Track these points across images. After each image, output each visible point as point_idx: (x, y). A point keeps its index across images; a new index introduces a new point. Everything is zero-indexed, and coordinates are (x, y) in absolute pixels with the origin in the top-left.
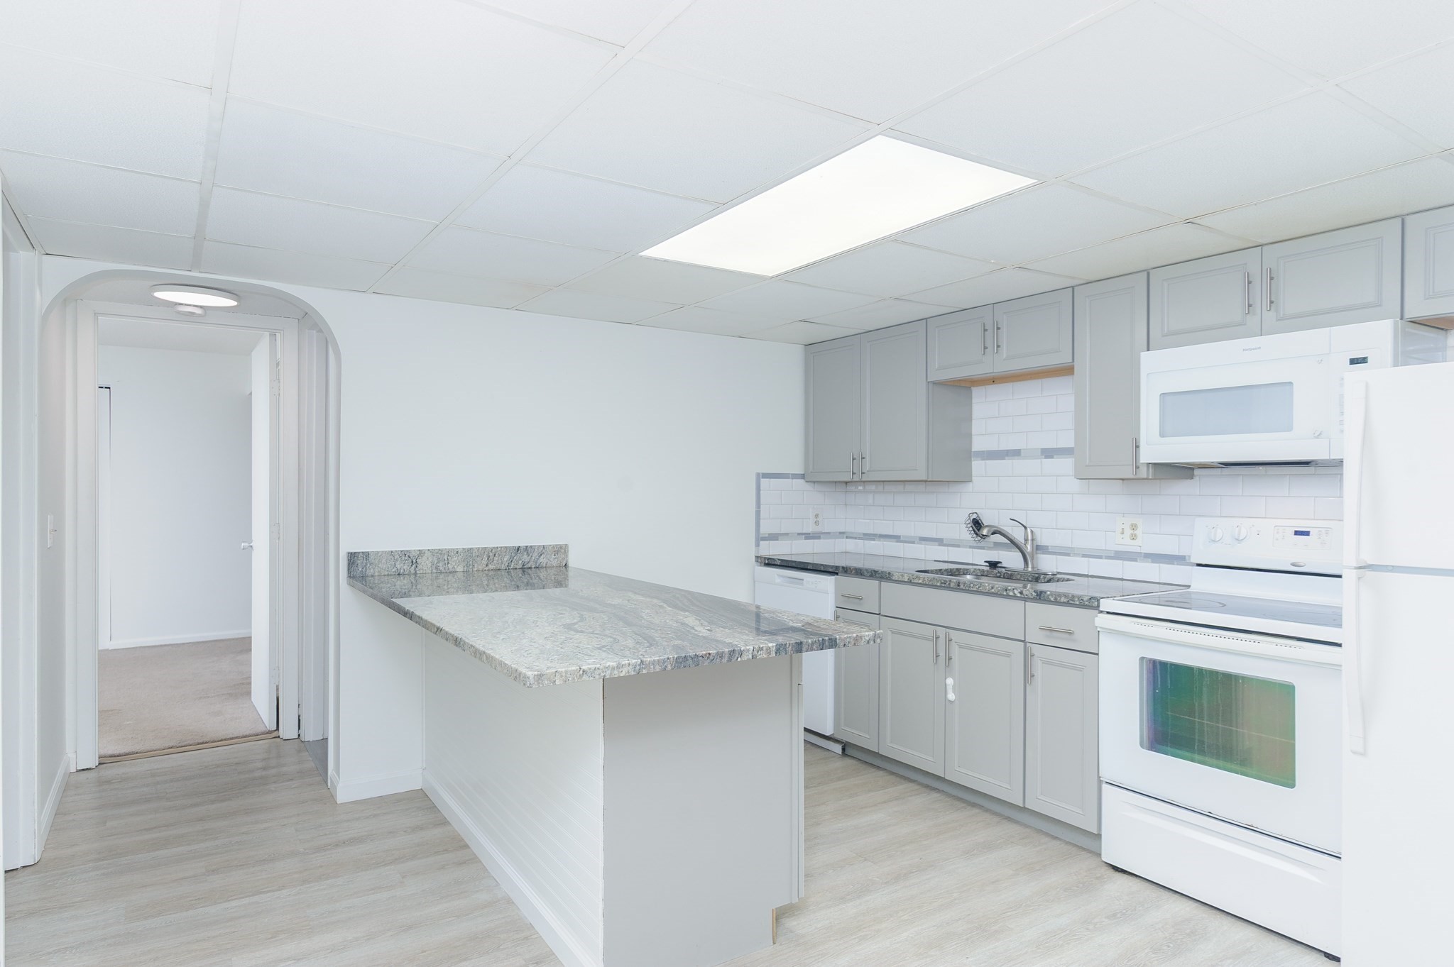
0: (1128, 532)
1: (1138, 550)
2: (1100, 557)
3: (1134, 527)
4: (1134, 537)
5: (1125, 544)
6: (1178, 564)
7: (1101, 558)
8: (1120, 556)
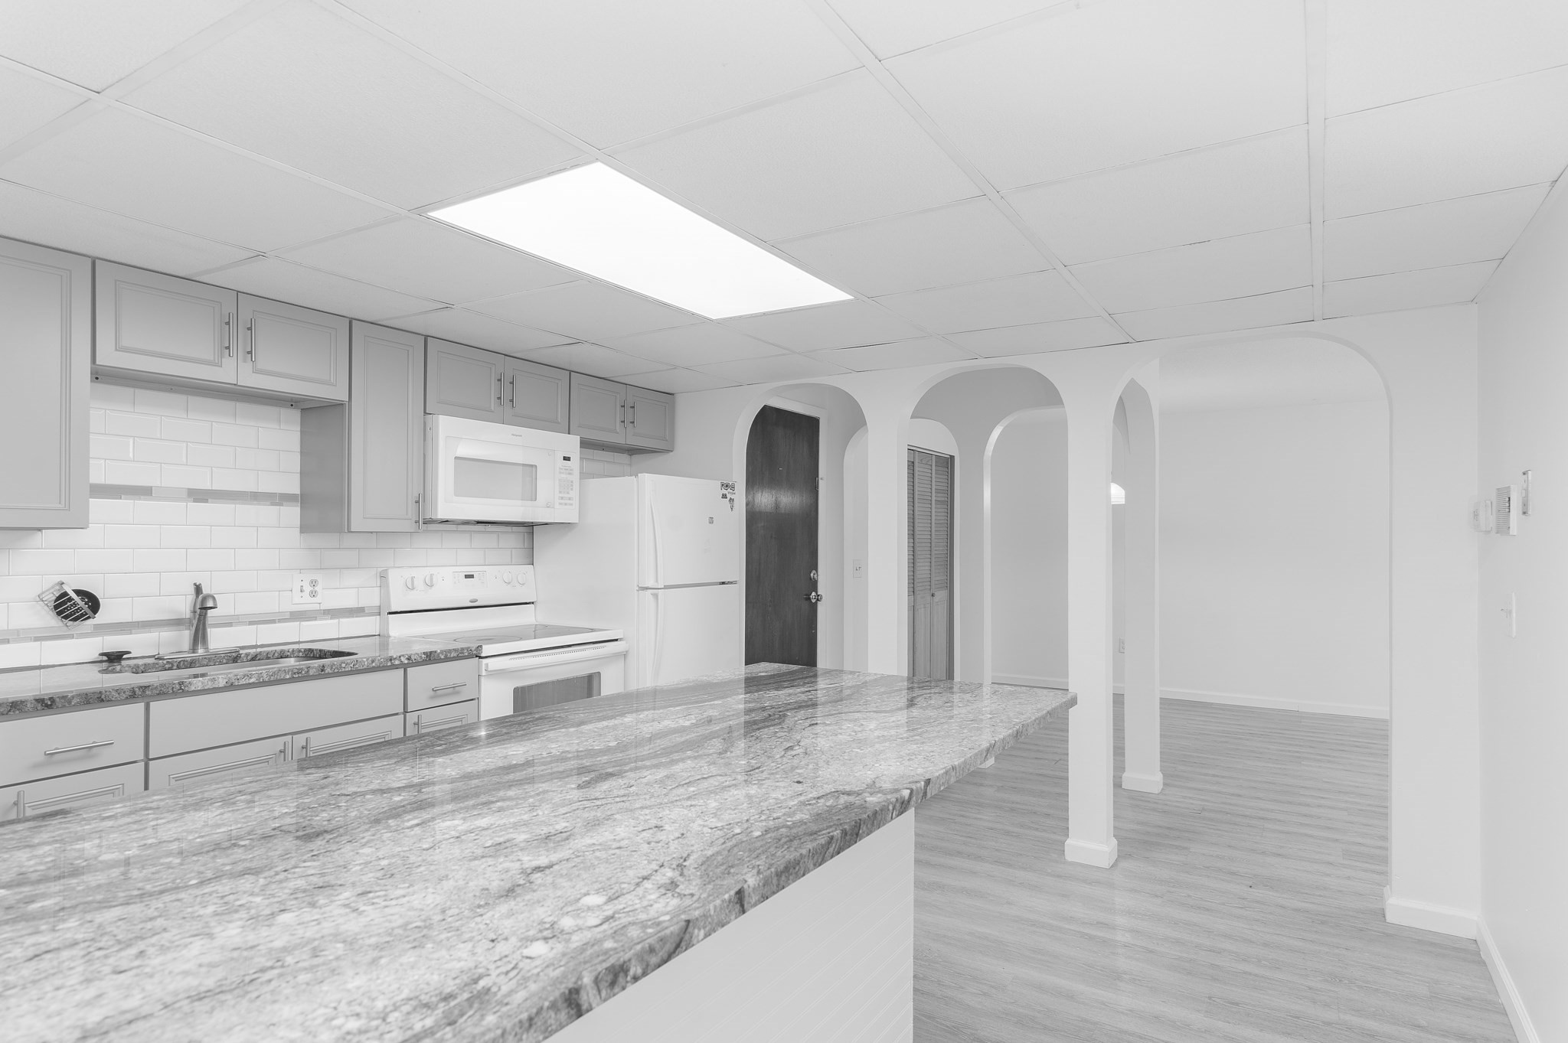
0: (308, 589)
1: (317, 607)
2: (273, 622)
3: (314, 583)
4: (313, 594)
5: (304, 603)
6: (356, 617)
7: (275, 623)
8: (298, 616)
